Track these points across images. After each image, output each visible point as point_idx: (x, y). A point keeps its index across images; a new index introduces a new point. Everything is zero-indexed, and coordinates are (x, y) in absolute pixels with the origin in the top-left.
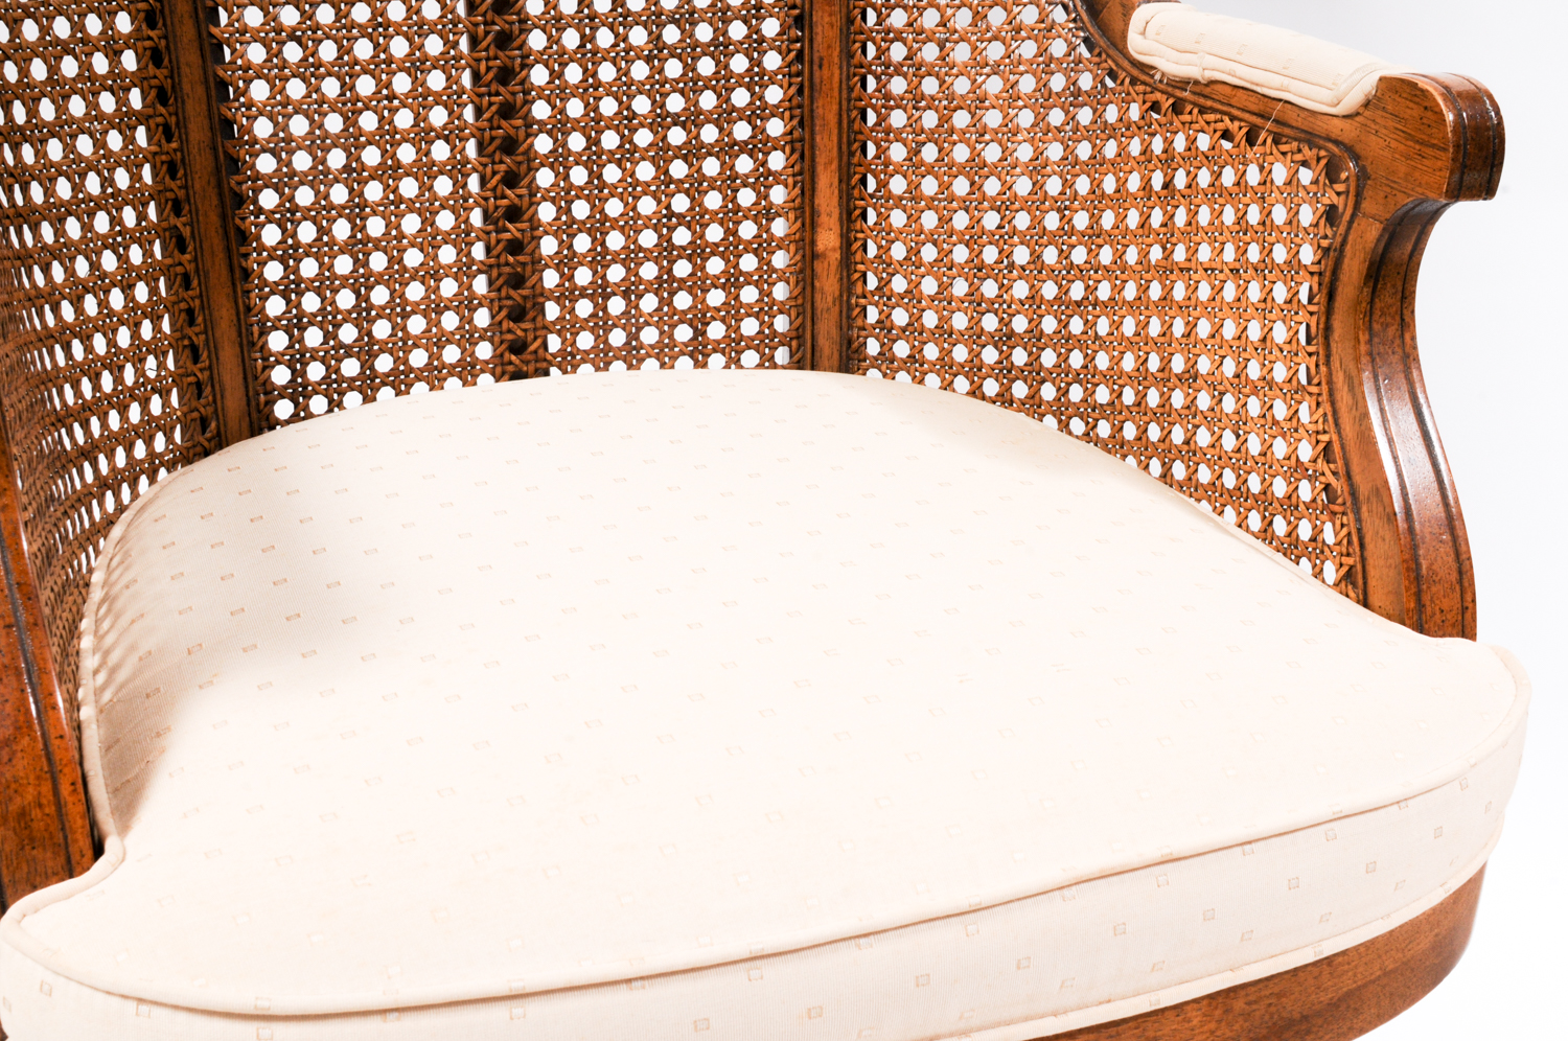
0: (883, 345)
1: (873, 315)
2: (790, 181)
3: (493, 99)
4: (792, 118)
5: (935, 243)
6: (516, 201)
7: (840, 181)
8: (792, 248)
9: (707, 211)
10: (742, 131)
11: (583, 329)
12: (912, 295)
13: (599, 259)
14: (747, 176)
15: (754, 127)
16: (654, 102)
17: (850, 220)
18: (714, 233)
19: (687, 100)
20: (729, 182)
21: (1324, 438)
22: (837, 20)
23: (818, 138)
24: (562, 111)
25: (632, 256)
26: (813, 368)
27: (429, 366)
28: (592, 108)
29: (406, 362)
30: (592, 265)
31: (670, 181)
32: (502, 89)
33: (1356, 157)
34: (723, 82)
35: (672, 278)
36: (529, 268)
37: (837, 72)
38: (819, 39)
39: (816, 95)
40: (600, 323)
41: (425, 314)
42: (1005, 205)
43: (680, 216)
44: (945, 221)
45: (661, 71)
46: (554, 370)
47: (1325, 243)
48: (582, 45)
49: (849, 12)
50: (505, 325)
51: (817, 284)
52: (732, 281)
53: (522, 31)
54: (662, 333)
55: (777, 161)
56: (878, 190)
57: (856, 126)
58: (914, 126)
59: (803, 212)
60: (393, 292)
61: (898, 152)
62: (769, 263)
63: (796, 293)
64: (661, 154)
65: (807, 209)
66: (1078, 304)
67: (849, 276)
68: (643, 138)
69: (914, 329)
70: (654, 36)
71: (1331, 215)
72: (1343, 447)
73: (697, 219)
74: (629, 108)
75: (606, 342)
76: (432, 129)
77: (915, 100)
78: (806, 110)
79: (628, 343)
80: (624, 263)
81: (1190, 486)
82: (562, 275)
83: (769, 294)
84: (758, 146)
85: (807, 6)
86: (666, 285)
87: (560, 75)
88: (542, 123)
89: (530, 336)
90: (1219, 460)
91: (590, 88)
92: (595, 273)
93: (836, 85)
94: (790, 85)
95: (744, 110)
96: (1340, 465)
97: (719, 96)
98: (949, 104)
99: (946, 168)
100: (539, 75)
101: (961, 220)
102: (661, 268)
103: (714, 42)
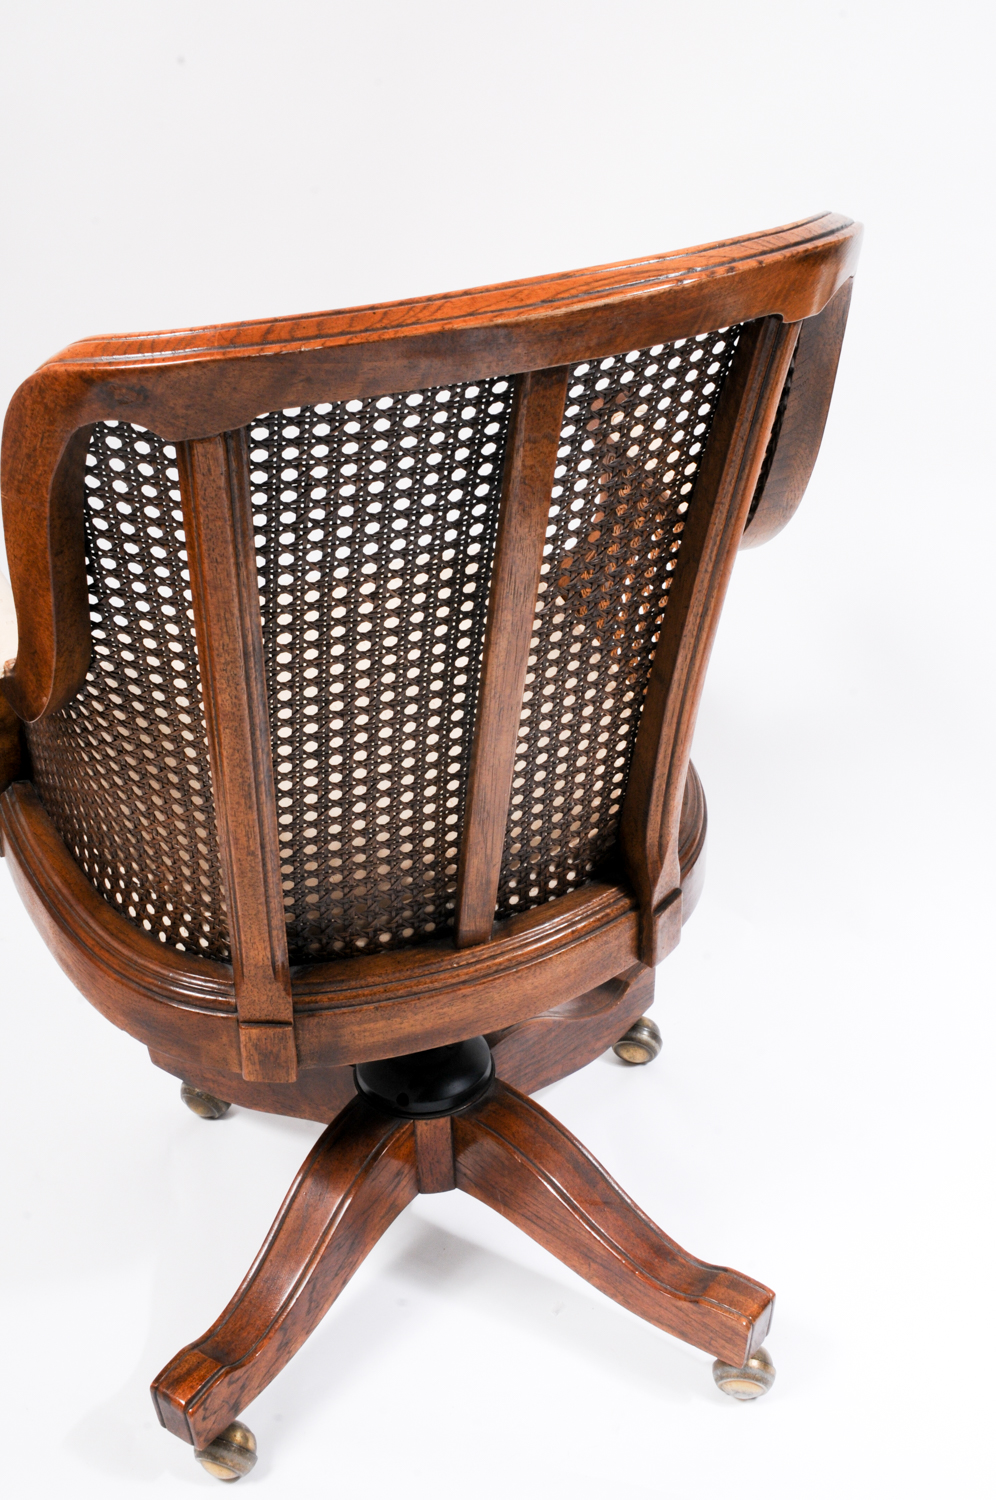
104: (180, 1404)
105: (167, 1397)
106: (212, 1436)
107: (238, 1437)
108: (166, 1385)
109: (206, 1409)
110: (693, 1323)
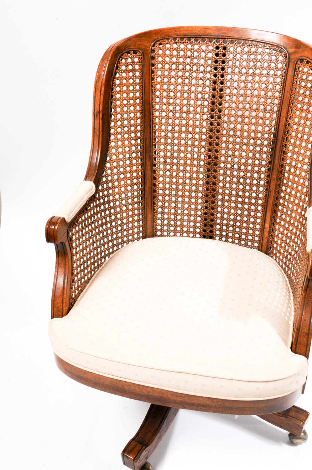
7: (271, 215)
8: (260, 225)
20: (249, 210)
22: (275, 184)
23: (268, 206)
26: (261, 251)
27: (187, 231)
31: (238, 207)
37: (273, 194)
38: (271, 187)
39: (269, 197)
49: (277, 183)
51: (264, 233)
55: (260, 208)
58: (282, 211)
59: (263, 219)
62: (255, 227)
64: (236, 202)
65: (264, 219)
67: (270, 234)
70: (238, 180)
76: (192, 190)
78: (266, 200)
84: (256, 204)
85: (270, 180)
93: (273, 197)
94: (264, 195)
98: (288, 208)
99: (285, 220)
104: (132, 459)
105: (127, 456)
109: (139, 460)
110: (285, 423)
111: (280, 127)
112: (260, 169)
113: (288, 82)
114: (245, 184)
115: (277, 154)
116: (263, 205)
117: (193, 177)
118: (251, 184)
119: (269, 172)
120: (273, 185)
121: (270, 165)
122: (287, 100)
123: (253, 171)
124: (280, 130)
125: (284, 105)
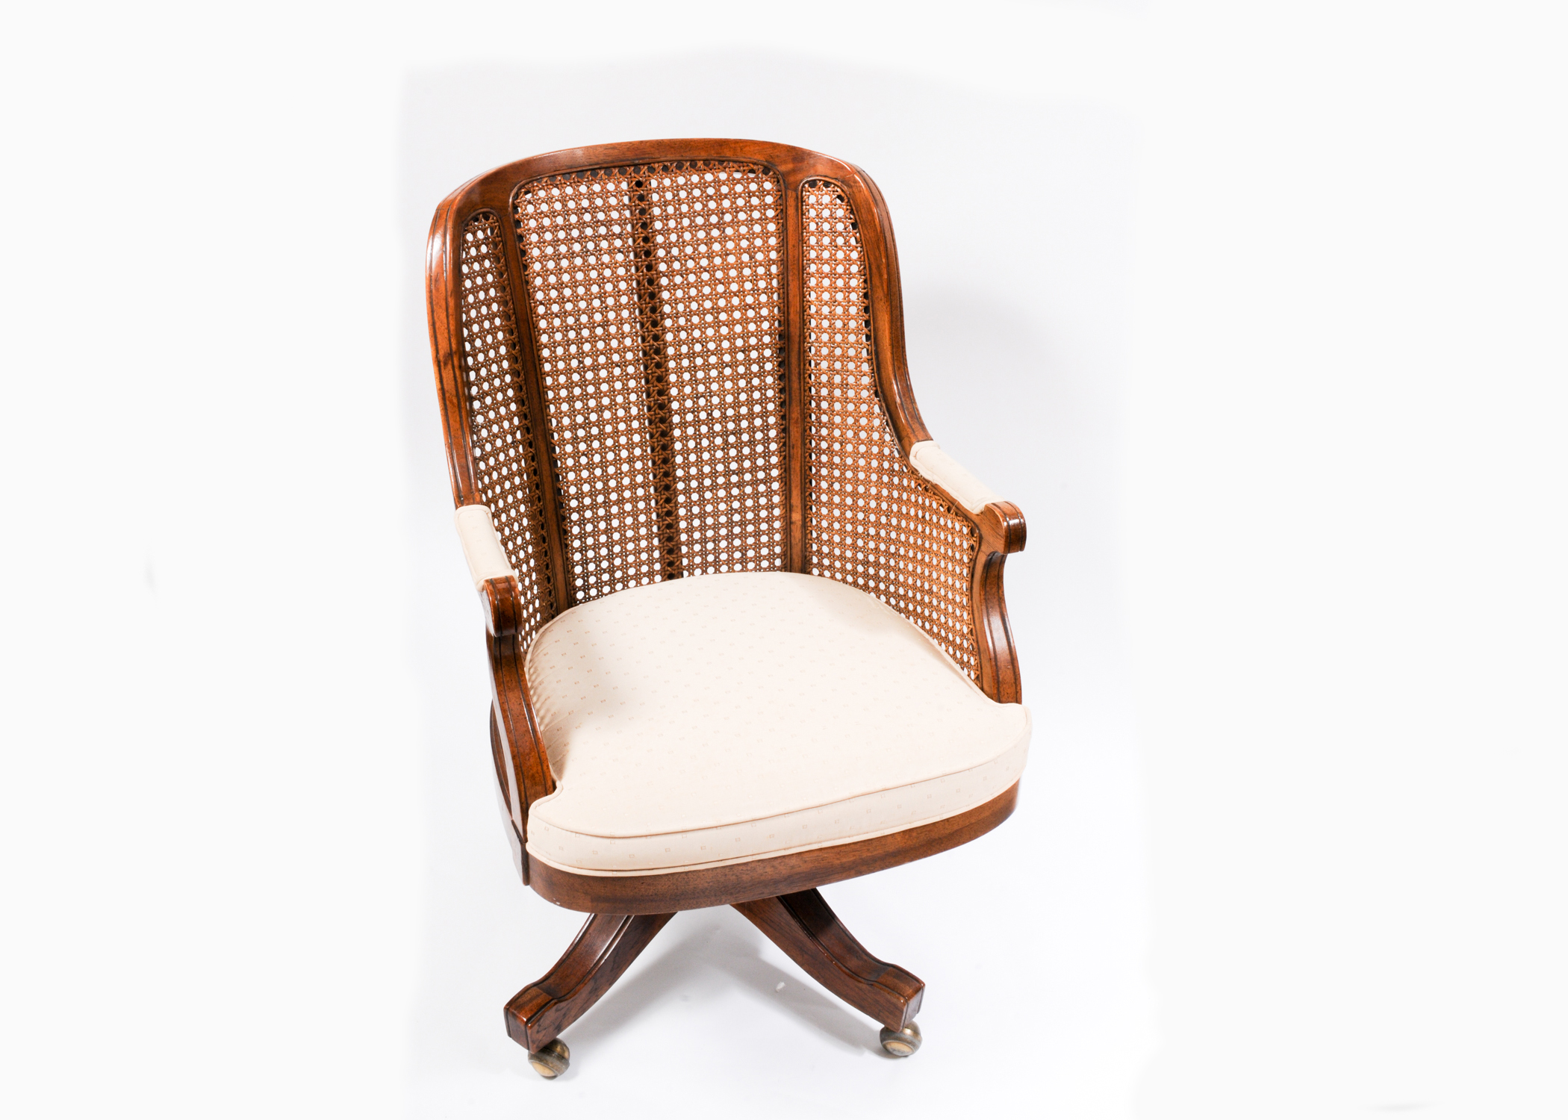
0: (819, 559)
1: (815, 548)
2: (781, 494)
3: (661, 470)
4: (781, 469)
5: (839, 522)
6: (670, 509)
7: (801, 493)
8: (782, 520)
9: (747, 507)
10: (761, 475)
11: (696, 555)
12: (830, 542)
13: (703, 528)
14: (763, 493)
15: (766, 473)
16: (725, 466)
17: (805, 509)
18: (750, 516)
19: (739, 464)
20: (756, 495)
21: (970, 626)
22: (800, 430)
23: (792, 477)
24: (688, 473)
25: (716, 527)
26: (791, 571)
27: (636, 574)
28: (700, 470)
29: (627, 573)
30: (700, 531)
31: (732, 496)
32: (664, 466)
33: (979, 530)
34: (753, 457)
35: (733, 534)
36: (675, 534)
37: (800, 450)
38: (792, 437)
39: (791, 459)
40: (704, 553)
41: (634, 554)
42: (866, 510)
43: (736, 510)
44: (843, 514)
45: (728, 454)
46: (686, 573)
47: (970, 557)
48: (696, 447)
49: (804, 427)
50: (666, 556)
51: (792, 534)
52: (757, 534)
53: (672, 443)
54: (729, 555)
55: (775, 486)
56: (816, 499)
57: (808, 472)
58: (831, 476)
59: (786, 506)
60: (622, 547)
61: (824, 485)
62: (772, 526)
63: (784, 537)
64: (728, 486)
65: (788, 504)
66: (893, 554)
67: (805, 531)
68: (721, 480)
69: (831, 555)
70: (725, 440)
71: (972, 548)
72: (976, 631)
73: (742, 511)
74: (715, 469)
75: (706, 560)
76: (637, 484)
77: (831, 465)
78: (787, 466)
79: (715, 560)
80: (713, 529)
81: (930, 632)
82: (688, 536)
83: (773, 539)
84: (768, 480)
85: (787, 425)
86: (730, 537)
87: (688, 459)
88: (680, 478)
89: (676, 560)
90: (940, 625)
91: (699, 463)
92: (702, 534)
93: (799, 456)
94: (781, 456)
95: (761, 467)
96: (974, 637)
97: (752, 462)
98: (844, 468)
99: (842, 493)
100: (679, 459)
101: (849, 514)
102: (728, 530)
103: (750, 441)
104: (523, 1020)
105: (514, 1015)
106: (542, 1045)
107: (559, 1049)
108: (513, 1008)
109: (539, 1026)
111: (792, 316)
112: (766, 408)
113: (791, 229)
114: (738, 446)
115: (793, 371)
116: (781, 478)
117: (634, 456)
118: (752, 443)
119: (783, 410)
120: (795, 432)
121: (782, 396)
122: (795, 262)
123: (751, 416)
124: (791, 322)
125: (790, 274)
